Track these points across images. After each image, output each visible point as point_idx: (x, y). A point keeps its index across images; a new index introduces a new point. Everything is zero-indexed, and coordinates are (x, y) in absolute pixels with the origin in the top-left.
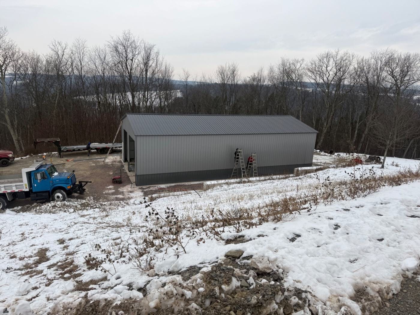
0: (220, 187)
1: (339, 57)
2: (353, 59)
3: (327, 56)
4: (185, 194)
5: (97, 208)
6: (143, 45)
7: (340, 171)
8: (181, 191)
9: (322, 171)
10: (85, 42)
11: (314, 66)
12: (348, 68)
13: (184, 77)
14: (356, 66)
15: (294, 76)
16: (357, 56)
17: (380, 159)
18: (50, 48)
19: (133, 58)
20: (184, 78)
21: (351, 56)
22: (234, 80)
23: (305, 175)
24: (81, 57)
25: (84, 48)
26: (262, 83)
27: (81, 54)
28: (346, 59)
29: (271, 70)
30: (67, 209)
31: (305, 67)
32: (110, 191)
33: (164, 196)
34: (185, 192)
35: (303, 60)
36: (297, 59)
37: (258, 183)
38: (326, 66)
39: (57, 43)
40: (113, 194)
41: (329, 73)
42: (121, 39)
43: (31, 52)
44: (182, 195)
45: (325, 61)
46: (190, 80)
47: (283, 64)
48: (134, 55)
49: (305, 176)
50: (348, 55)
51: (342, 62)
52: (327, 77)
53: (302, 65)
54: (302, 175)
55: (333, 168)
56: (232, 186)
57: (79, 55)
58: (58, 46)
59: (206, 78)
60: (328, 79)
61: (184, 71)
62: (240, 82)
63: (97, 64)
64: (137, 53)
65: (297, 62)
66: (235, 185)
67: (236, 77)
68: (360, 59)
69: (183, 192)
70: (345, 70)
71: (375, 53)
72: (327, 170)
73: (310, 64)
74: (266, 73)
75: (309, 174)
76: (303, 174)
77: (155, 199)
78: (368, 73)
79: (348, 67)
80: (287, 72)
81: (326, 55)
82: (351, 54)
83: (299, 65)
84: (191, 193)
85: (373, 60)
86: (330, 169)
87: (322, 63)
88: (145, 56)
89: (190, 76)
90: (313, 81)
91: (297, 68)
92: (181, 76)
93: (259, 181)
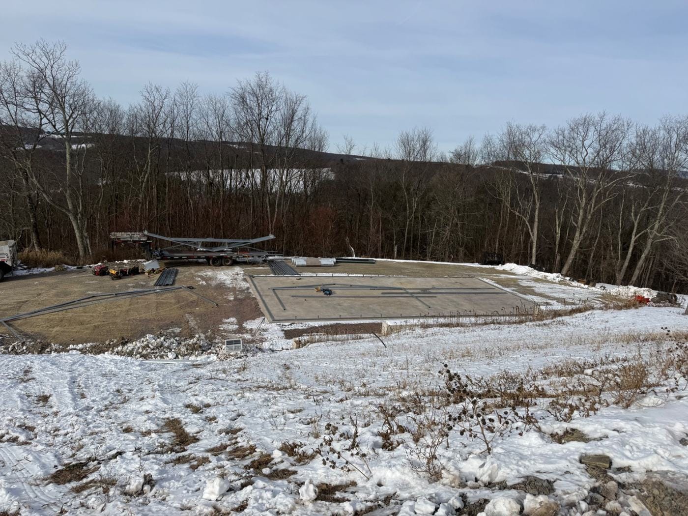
0: (411, 331)
1: (604, 126)
2: (628, 129)
3: (584, 123)
4: (353, 339)
5: (213, 353)
6: (284, 95)
7: (614, 315)
8: (346, 333)
9: (581, 314)
10: (195, 88)
11: (561, 137)
12: (621, 143)
13: (345, 148)
14: (634, 141)
15: (527, 153)
16: (637, 124)
17: (676, 299)
18: (143, 95)
19: (268, 116)
20: (345, 150)
21: (625, 123)
22: (425, 156)
23: (552, 319)
24: (189, 111)
25: (195, 97)
26: (471, 163)
27: (189, 107)
28: (616, 129)
29: (488, 142)
30: (165, 352)
31: (547, 139)
32: (231, 327)
33: (319, 341)
34: (354, 336)
35: (544, 128)
36: (533, 126)
37: (475, 328)
38: (581, 139)
39: (153, 89)
40: (235, 332)
41: (586, 151)
42: (252, 85)
43: (106, 101)
44: (348, 340)
45: (581, 130)
46: (354, 153)
47: (510, 133)
48: (270, 112)
49: (554, 321)
50: (620, 122)
51: (610, 132)
52: (583, 157)
53: (542, 137)
54: (547, 319)
55: (599, 309)
56: (430, 331)
57: (185, 108)
58: (154, 93)
59: (379, 151)
60: (584, 160)
61: (346, 139)
62: (435, 160)
63: (210, 122)
64: (274, 108)
65: (534, 131)
66: (436, 329)
67: (428, 151)
68: (641, 128)
69: (350, 336)
70: (615, 146)
71: (668, 121)
72: (589, 312)
73: (555, 135)
74: (477, 146)
75: (559, 319)
76: (551, 317)
77: (305, 344)
78: (654, 153)
79: (619, 142)
80: (515, 145)
81: (583, 121)
82: (625, 120)
83: (536, 135)
84: (363, 338)
85: (662, 132)
86: (595, 312)
87: (576, 135)
88: (286, 113)
89: (355, 147)
90: (558, 163)
91: (534, 140)
92: (340, 147)
93: (476, 324)
